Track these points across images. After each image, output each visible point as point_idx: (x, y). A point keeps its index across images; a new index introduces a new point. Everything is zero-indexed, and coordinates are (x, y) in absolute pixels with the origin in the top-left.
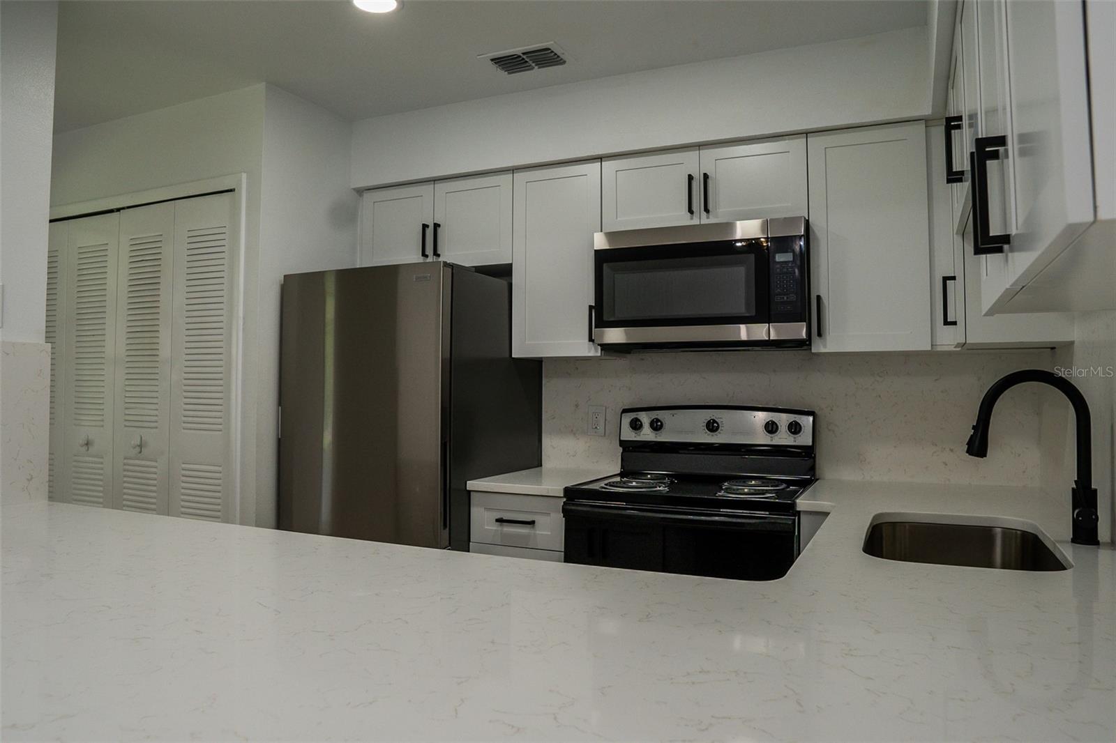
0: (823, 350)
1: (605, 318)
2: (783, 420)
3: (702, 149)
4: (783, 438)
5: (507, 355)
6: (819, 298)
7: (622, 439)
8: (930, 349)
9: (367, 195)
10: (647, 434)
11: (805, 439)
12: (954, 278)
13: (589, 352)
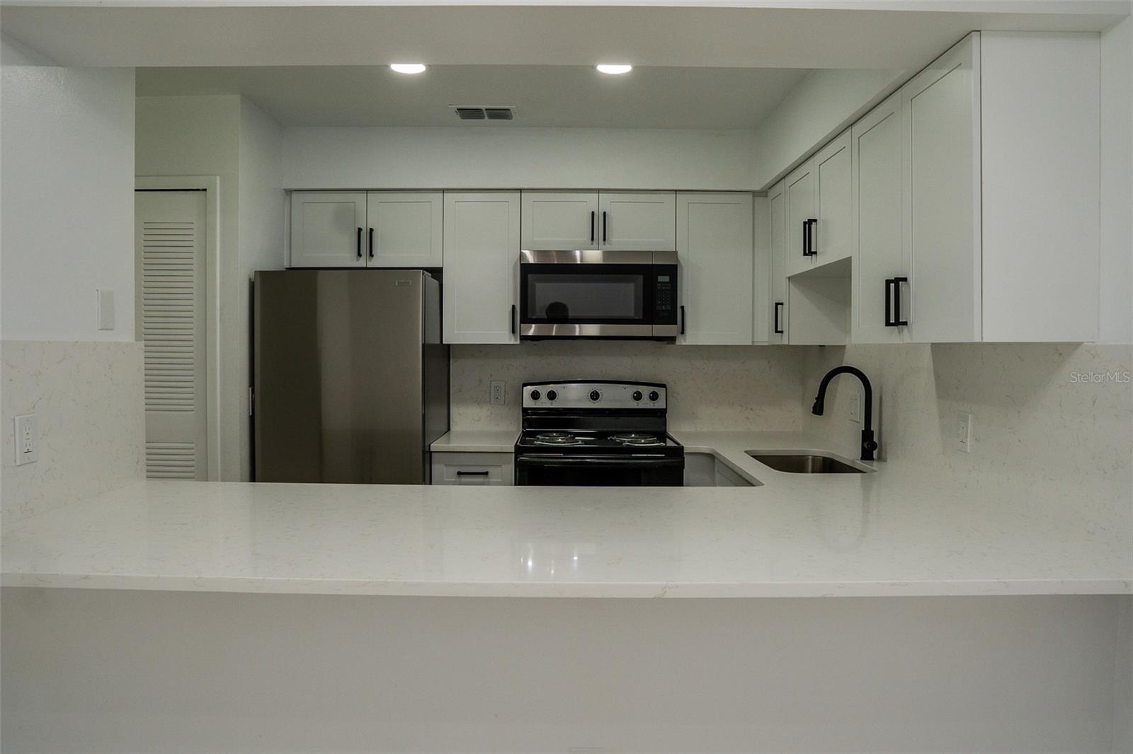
0: (684, 344)
1: (529, 316)
2: (646, 391)
3: (602, 193)
4: (645, 403)
5: (439, 342)
6: (682, 307)
7: (524, 406)
8: (751, 344)
9: (295, 196)
10: (544, 403)
11: (659, 404)
12: (782, 304)
13: (510, 341)
